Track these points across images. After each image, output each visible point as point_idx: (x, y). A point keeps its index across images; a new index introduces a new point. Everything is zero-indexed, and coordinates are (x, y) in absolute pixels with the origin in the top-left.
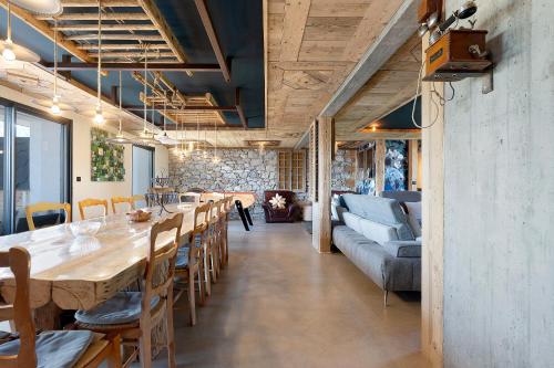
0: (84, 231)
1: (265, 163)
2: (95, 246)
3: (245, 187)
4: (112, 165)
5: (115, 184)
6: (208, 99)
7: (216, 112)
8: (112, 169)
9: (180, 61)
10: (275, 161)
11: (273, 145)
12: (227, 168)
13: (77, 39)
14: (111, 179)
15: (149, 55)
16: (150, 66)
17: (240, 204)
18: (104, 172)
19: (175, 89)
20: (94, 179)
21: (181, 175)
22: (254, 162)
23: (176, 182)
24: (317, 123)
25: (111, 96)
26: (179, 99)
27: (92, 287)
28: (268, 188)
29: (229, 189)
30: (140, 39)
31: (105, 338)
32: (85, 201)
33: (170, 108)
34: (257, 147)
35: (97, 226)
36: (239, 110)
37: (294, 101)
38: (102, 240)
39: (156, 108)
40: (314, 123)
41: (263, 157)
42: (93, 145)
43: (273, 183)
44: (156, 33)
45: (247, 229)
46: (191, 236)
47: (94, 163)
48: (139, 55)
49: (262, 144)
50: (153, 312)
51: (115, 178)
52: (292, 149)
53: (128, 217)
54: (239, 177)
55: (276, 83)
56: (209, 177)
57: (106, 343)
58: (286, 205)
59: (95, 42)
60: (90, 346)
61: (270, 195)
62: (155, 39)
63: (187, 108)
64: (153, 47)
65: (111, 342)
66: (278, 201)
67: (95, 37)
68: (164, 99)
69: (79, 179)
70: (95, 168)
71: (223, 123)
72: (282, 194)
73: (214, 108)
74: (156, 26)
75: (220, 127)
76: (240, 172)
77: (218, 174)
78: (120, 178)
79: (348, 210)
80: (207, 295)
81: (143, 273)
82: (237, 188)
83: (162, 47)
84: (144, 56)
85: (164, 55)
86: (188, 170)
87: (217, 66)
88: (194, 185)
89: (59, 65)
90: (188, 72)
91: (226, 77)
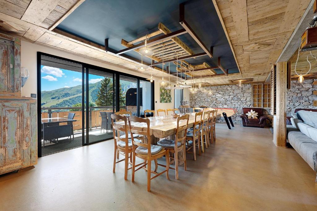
0: (159, 119)
1: (243, 92)
2: (162, 124)
3: (230, 106)
4: (167, 96)
5: (168, 104)
6: (204, 65)
7: (209, 70)
8: (167, 98)
9: (190, 54)
10: (251, 90)
11: (249, 81)
12: (219, 95)
13: (156, 56)
14: (166, 102)
15: (179, 55)
16: (179, 59)
17: (226, 115)
18: (164, 99)
19: (189, 64)
20: (161, 102)
21: (195, 100)
22: (236, 92)
23: (193, 103)
24: (275, 67)
25: (166, 70)
26: (191, 67)
27: (162, 132)
28: (246, 106)
29: (221, 107)
30: (175, 51)
31: (165, 149)
32: (159, 110)
33: (188, 71)
34: (238, 83)
35: (162, 118)
36: (220, 67)
37: (255, 57)
38: (164, 122)
39: (182, 72)
40: (273, 67)
41: (242, 88)
42: (160, 89)
43: (249, 103)
44: (180, 48)
45: (230, 128)
46: (194, 125)
47: (161, 95)
48: (175, 56)
49: (240, 81)
50: (179, 147)
51: (168, 101)
52: (263, 82)
53: (172, 116)
54: (226, 100)
55: (239, 51)
56: (209, 100)
57: (165, 151)
58: (258, 117)
59: (162, 56)
60: (161, 150)
61: (246, 110)
62: (181, 50)
63: (195, 70)
64: (180, 52)
65: (166, 151)
66: (252, 114)
67: (162, 54)
68: (185, 68)
69: (156, 102)
70: (161, 98)
71: (214, 74)
72: (256, 110)
73: (208, 68)
74: (180, 46)
75: (212, 76)
76: (227, 97)
77: (214, 99)
78: (170, 101)
79: (303, 121)
80: (202, 152)
81: (175, 133)
82: (225, 106)
83: (183, 51)
84: (177, 56)
85: (184, 54)
86: (199, 97)
87: (205, 53)
88: (202, 104)
89: (153, 64)
90: (194, 57)
91: (210, 56)
